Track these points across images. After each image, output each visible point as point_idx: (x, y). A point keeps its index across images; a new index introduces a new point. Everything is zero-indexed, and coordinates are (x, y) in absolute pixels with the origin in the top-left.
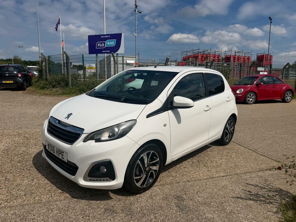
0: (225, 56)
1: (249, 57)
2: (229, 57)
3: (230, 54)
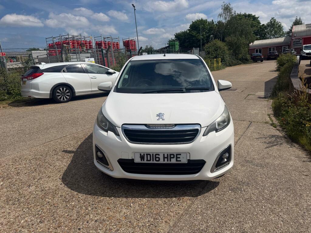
0: (96, 42)
1: (117, 42)
2: (100, 43)
3: (100, 40)
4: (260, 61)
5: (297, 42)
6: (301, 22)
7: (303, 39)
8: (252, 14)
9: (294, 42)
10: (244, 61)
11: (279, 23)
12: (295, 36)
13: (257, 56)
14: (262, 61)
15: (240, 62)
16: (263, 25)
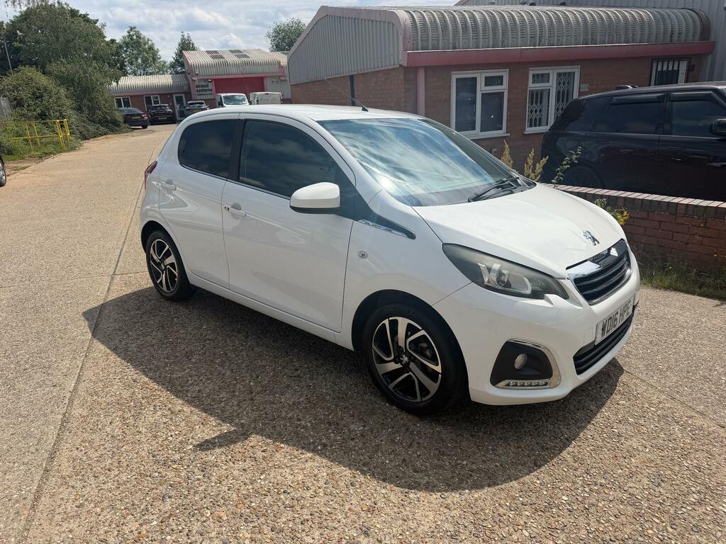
4: (141, 127)
5: (203, 86)
6: (193, 44)
7: (213, 82)
8: (78, 11)
9: (198, 86)
10: (110, 126)
11: (148, 40)
12: (197, 73)
13: (134, 115)
14: (145, 127)
15: (102, 128)
16: (113, 41)
